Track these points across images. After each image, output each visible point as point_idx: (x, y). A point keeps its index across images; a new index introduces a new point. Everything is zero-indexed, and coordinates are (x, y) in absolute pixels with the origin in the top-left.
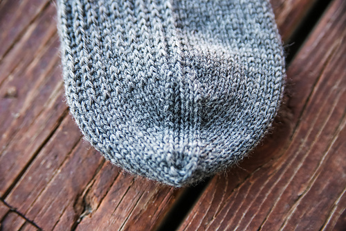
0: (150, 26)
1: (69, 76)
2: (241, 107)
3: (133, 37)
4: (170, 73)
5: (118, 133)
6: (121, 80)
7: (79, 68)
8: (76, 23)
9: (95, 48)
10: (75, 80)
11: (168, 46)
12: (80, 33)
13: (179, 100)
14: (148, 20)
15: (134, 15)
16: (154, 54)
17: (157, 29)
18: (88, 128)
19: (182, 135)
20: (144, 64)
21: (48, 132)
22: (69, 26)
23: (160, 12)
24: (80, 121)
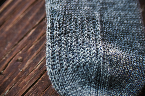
0: (89, 38)
1: (49, 57)
2: (128, 81)
3: (81, 42)
4: (97, 62)
5: (69, 87)
6: (73, 62)
7: (54, 53)
8: (55, 32)
9: (63, 45)
10: (52, 59)
11: (97, 48)
12: (56, 37)
13: (100, 75)
14: (89, 35)
15: (83, 32)
16: (90, 51)
17: (93, 40)
18: (55, 82)
19: (99, 91)
20: (85, 56)
22: (51, 33)
23: (94, 32)
24: (52, 78)
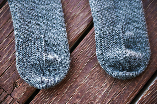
0: (38, 50)
1: (17, 61)
2: (58, 72)
3: (34, 52)
4: (42, 63)
5: (28, 76)
6: (30, 63)
7: (20, 59)
8: (20, 48)
9: (24, 54)
10: (19, 62)
11: (42, 56)
12: (21, 50)
13: (44, 69)
14: (38, 48)
15: (34, 46)
16: (39, 57)
17: (40, 51)
18: (21, 74)
19: (44, 77)
20: (36, 60)
21: (8, 66)
22: (18, 48)
23: (41, 46)
24: (19, 72)
